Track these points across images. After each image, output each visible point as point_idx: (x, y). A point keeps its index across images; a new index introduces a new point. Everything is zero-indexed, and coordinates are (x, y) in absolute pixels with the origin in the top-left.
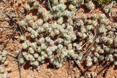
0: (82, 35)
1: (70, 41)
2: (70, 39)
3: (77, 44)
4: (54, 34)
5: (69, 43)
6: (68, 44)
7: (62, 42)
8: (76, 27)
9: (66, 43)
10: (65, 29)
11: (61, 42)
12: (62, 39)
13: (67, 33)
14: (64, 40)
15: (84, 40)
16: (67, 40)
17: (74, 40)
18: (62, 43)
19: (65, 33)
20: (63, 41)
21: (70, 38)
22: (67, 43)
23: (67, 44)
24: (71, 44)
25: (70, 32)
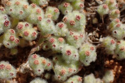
0: (117, 45)
1: (74, 68)
2: (77, 58)
3: (99, 80)
4: (16, 39)
5: (72, 76)
6: (68, 78)
7: (46, 72)
8: (95, 21)
9: (62, 74)
10: (59, 24)
11: (42, 71)
12: (47, 61)
13: (65, 38)
14: (54, 64)
15: (118, 66)
16: (63, 62)
17: (88, 64)
18: (47, 76)
19: (58, 37)
20: (49, 68)
21: (77, 54)
22: (66, 74)
23: (64, 78)
24: (78, 77)
25: (76, 34)
